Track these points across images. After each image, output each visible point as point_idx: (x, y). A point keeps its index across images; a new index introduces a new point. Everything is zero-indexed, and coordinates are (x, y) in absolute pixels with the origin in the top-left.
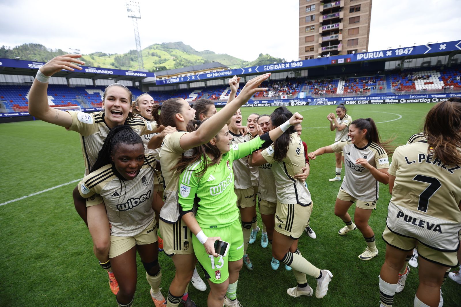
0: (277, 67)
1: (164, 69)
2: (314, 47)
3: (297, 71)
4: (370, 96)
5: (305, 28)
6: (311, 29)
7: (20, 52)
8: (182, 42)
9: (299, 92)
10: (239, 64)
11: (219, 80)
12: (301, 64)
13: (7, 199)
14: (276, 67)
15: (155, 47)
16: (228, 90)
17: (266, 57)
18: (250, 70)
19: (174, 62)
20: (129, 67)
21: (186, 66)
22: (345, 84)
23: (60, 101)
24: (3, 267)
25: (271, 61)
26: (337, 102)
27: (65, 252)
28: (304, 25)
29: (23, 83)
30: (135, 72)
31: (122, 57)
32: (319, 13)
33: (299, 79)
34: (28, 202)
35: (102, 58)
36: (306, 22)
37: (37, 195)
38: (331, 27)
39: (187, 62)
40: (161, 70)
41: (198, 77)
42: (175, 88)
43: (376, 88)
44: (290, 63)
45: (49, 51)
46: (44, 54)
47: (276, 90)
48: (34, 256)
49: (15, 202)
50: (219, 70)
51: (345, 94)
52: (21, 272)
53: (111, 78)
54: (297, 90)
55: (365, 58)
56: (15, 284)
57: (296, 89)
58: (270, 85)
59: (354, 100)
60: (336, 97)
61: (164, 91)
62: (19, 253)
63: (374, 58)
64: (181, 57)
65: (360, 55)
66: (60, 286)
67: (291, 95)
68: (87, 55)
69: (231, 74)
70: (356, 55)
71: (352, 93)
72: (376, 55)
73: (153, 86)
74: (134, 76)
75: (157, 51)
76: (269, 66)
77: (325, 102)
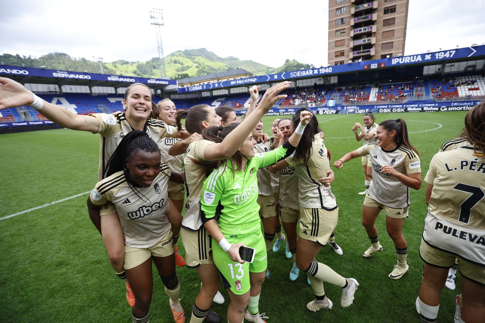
0: (305, 73)
1: (186, 76)
2: (345, 52)
3: (327, 78)
4: (406, 104)
5: (335, 32)
6: (342, 33)
7: (45, 61)
8: (205, 49)
9: (328, 100)
10: (264, 71)
11: (244, 87)
12: (330, 69)
13: (31, 206)
14: (304, 74)
15: (178, 54)
17: (293, 63)
18: (276, 77)
19: (197, 69)
20: (152, 75)
21: (209, 73)
22: (378, 91)
23: (83, 110)
24: (25, 273)
25: (299, 67)
27: (85, 260)
28: (333, 28)
29: (47, 92)
30: (157, 80)
31: (144, 65)
32: (350, 15)
33: (328, 85)
34: (50, 210)
35: (125, 66)
36: (336, 25)
37: (59, 203)
38: (363, 30)
39: (210, 69)
40: (183, 77)
41: (221, 84)
42: (197, 96)
43: (413, 95)
44: (318, 69)
45: (73, 60)
46: (68, 63)
47: (303, 98)
48: (55, 263)
49: (38, 209)
50: (243, 77)
51: (379, 101)
52: (42, 278)
54: (326, 98)
55: (401, 62)
56: (37, 290)
57: (325, 96)
58: (297, 92)
59: (388, 108)
60: (368, 104)
61: (186, 99)
62: (41, 259)
63: (411, 62)
64: (204, 64)
65: (396, 59)
66: (79, 293)
67: (320, 102)
68: (109, 63)
69: (256, 81)
70: (390, 59)
71: (387, 100)
72: (413, 59)
73: (175, 94)
74: (156, 84)
75: (180, 58)
76: (296, 72)
77: (356, 110)
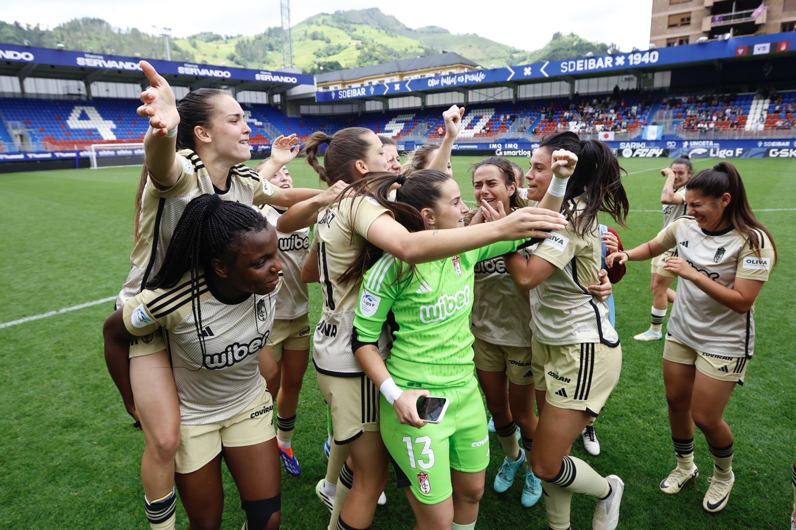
0: (594, 63)
1: (335, 67)
2: (692, 16)
3: (645, 75)
7: (65, 34)
8: (377, 9)
9: (646, 125)
10: (504, 58)
11: (455, 93)
13: (24, 313)
14: (592, 65)
15: (320, 21)
17: (569, 41)
18: (528, 72)
19: (358, 53)
20: (264, 63)
21: (384, 60)
22: (770, 107)
23: (127, 133)
24: (9, 434)
25: (582, 49)
26: (743, 152)
27: (115, 422)
29: (64, 95)
30: (274, 74)
31: (251, 42)
33: (648, 92)
34: (57, 323)
35: (212, 45)
37: (73, 311)
39: (386, 52)
40: (329, 69)
41: (407, 86)
42: (355, 109)
44: (627, 55)
45: (116, 31)
46: (105, 38)
47: (588, 119)
48: (61, 421)
49: (36, 321)
50: (454, 71)
51: (769, 131)
52: (38, 447)
53: (225, 87)
54: (641, 121)
56: (28, 466)
57: (639, 116)
58: (573, 106)
59: (792, 147)
60: (742, 137)
61: (331, 116)
62: (37, 412)
64: (373, 41)
66: (101, 481)
67: (625, 130)
68: (183, 38)
69: (482, 80)
71: (789, 128)
73: (309, 105)
74: (271, 82)
75: (324, 30)
76: (574, 62)
77: (712, 151)
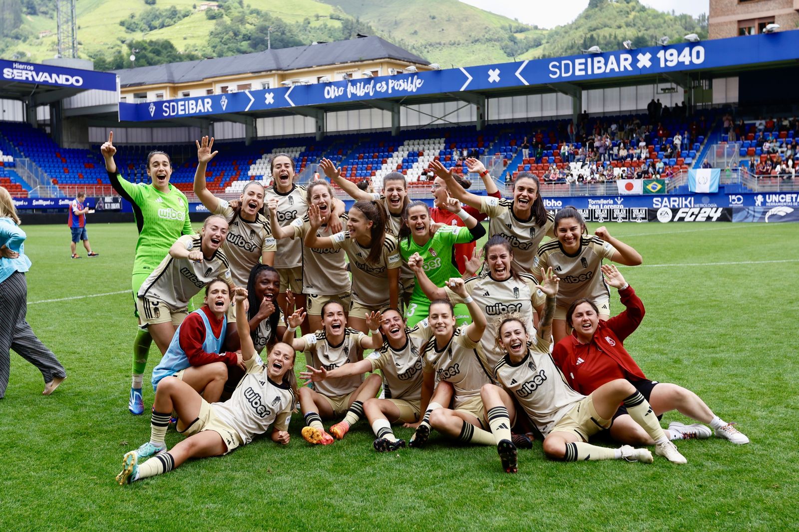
0: (602, 64)
3: (693, 83)
9: (695, 167)
11: (376, 111)
12: (698, 53)
14: (599, 67)
16: (406, 154)
30: (39, 68)
33: (704, 111)
41: (286, 96)
47: (597, 155)
54: (688, 160)
69: (419, 89)
73: (105, 127)
74: (34, 82)
76: (570, 62)
